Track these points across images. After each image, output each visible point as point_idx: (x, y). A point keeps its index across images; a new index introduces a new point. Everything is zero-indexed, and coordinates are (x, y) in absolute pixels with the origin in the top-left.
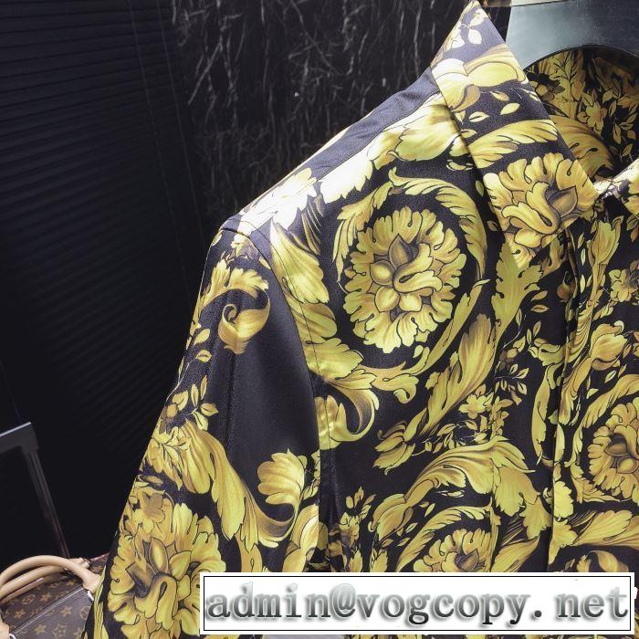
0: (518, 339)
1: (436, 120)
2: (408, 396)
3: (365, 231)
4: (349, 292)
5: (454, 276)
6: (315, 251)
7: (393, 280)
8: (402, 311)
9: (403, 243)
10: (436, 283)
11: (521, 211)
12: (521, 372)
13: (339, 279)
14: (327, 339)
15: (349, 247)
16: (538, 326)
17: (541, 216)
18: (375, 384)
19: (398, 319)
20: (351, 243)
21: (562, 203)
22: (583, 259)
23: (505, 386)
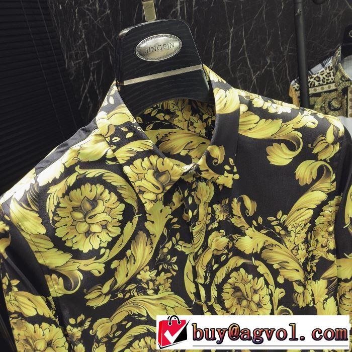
0: (167, 243)
1: (97, 142)
2: (100, 273)
3: (63, 197)
4: (58, 228)
5: (118, 215)
6: (36, 209)
7: (85, 218)
8: (92, 233)
9: (88, 200)
10: (109, 218)
11: (143, 183)
12: (173, 259)
13: (51, 222)
14: (48, 249)
15: (55, 206)
16: (178, 236)
17: (154, 185)
18: (80, 268)
19: (90, 236)
20: (56, 204)
21: (163, 178)
22: (190, 202)
23: (166, 267)
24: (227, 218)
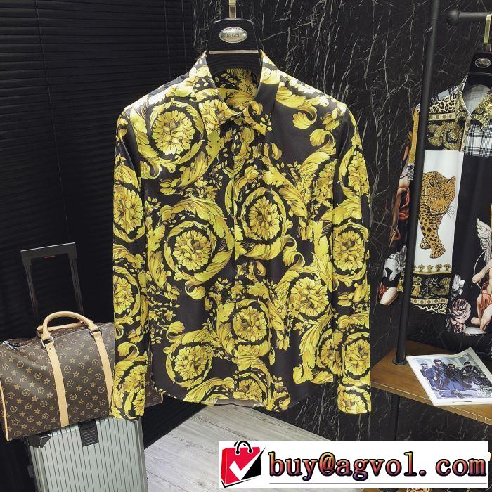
0: (218, 165)
12: (220, 177)
16: (226, 162)
17: (214, 119)
21: (220, 115)
22: (237, 138)
23: (214, 182)
24: (260, 158)
